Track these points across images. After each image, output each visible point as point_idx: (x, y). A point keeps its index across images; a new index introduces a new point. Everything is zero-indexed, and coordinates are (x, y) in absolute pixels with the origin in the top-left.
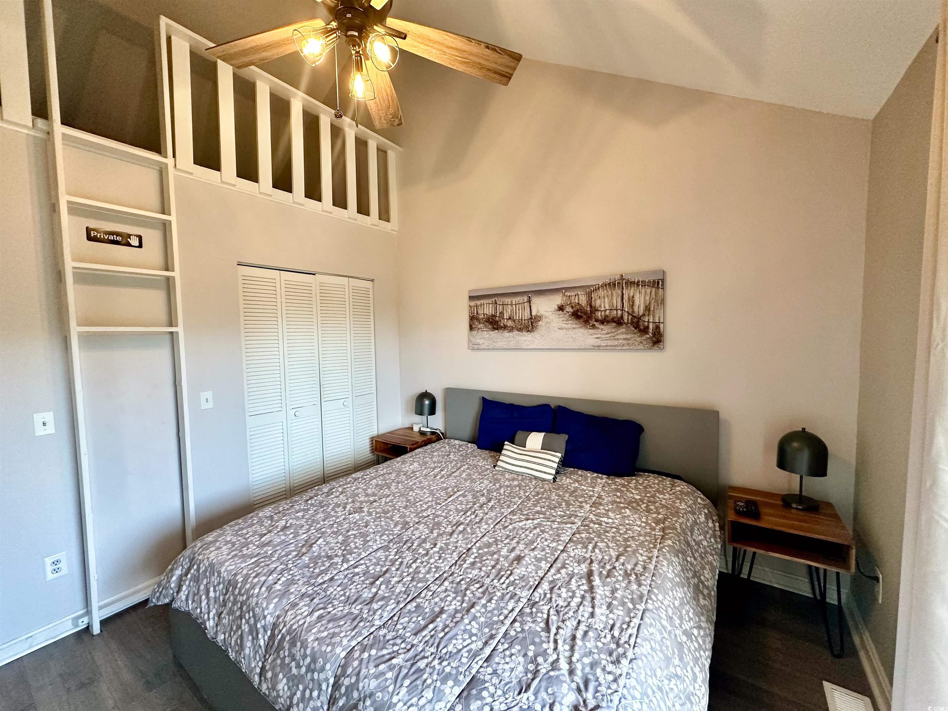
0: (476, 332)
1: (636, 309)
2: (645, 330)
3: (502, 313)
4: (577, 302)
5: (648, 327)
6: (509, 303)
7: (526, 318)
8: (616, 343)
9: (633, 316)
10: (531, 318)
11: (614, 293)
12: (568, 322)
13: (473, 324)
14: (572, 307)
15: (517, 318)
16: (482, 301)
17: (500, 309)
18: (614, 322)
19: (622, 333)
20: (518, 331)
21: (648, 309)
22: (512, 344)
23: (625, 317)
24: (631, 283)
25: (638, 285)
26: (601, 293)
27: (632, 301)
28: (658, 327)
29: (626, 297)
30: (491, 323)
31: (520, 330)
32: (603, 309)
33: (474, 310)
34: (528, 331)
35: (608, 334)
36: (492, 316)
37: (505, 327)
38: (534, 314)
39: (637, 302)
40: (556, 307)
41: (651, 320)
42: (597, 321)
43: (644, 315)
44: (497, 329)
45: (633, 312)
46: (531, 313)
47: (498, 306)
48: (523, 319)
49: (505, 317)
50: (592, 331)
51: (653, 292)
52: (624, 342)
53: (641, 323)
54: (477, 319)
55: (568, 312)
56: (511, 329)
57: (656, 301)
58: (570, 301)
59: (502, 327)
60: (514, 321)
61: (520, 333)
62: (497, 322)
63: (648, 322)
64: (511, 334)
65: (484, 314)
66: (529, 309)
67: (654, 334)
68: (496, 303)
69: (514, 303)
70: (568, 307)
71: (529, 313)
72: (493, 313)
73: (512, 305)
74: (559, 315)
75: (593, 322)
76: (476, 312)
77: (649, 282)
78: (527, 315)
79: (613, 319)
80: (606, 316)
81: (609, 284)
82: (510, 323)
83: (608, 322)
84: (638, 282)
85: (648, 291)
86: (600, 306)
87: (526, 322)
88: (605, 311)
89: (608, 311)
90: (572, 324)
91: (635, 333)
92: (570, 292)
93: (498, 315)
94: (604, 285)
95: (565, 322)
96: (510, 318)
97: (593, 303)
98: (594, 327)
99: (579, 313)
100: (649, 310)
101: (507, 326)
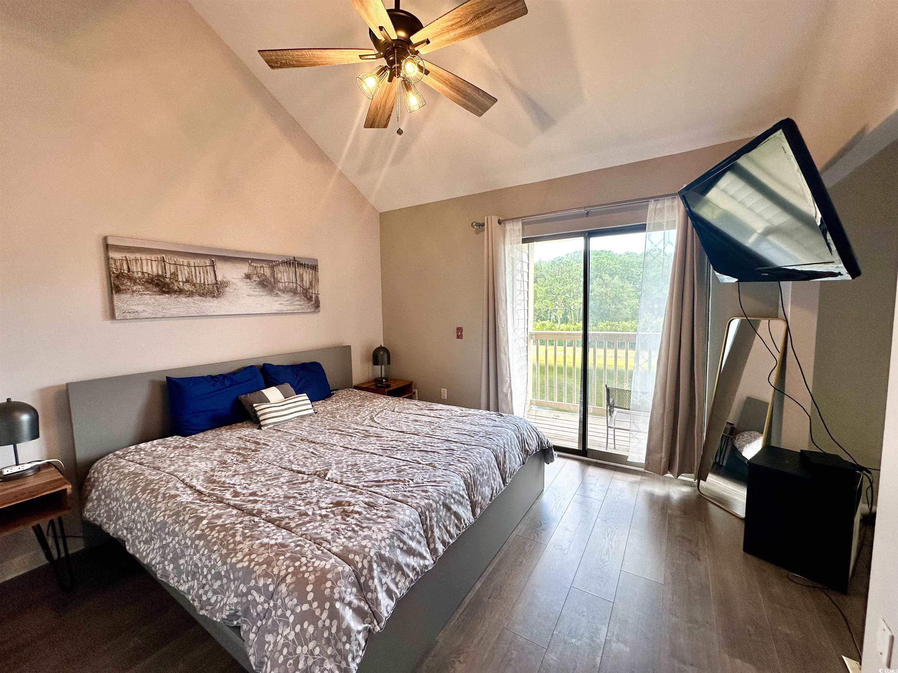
0: (128, 296)
1: (305, 284)
2: (310, 299)
3: (174, 275)
4: (262, 272)
5: (311, 297)
6: (186, 264)
7: (210, 283)
8: (293, 308)
9: (303, 289)
10: (217, 283)
11: (290, 269)
12: (255, 290)
13: (123, 284)
14: (259, 277)
15: (198, 282)
16: (138, 256)
17: (170, 269)
18: (291, 292)
19: (297, 301)
20: (200, 296)
21: (311, 283)
22: (193, 311)
23: (299, 289)
24: (300, 265)
25: (305, 267)
26: (281, 268)
27: (301, 276)
28: (317, 297)
29: (298, 274)
30: (157, 285)
31: (202, 295)
32: (283, 281)
33: (122, 265)
34: (214, 297)
35: (288, 301)
36: (158, 275)
37: (181, 291)
38: (219, 279)
39: (305, 279)
40: (244, 276)
41: (313, 292)
42: (279, 290)
43: (309, 288)
44: (168, 293)
45: (303, 285)
46: (216, 278)
47: (167, 266)
48: (206, 283)
49: (180, 279)
50: (276, 298)
51: (314, 273)
52: (299, 307)
53: (308, 294)
54: (130, 278)
55: (256, 281)
56: (191, 294)
57: (315, 279)
58: (257, 271)
59: (176, 291)
60: (194, 285)
61: (203, 298)
62: (168, 285)
63: (312, 293)
64: (190, 299)
65: (143, 273)
66: (212, 274)
67: (315, 301)
68: (164, 261)
69: (192, 264)
70: (254, 276)
71: (213, 278)
72: (160, 273)
73: (189, 266)
74: (247, 283)
75: (276, 291)
76: (125, 267)
77: (311, 265)
78: (210, 279)
79: (291, 289)
80: (286, 287)
81: (287, 262)
82: (187, 287)
83: (288, 291)
84: (305, 264)
85: (311, 272)
86: (281, 279)
87: (211, 287)
88: (285, 283)
89: (287, 283)
90: (259, 291)
91: (304, 301)
92: (256, 263)
93: (168, 275)
94: (283, 263)
95: (253, 290)
96: (187, 281)
97: (276, 275)
98: (277, 295)
99: (265, 283)
100: (312, 285)
101: (184, 289)
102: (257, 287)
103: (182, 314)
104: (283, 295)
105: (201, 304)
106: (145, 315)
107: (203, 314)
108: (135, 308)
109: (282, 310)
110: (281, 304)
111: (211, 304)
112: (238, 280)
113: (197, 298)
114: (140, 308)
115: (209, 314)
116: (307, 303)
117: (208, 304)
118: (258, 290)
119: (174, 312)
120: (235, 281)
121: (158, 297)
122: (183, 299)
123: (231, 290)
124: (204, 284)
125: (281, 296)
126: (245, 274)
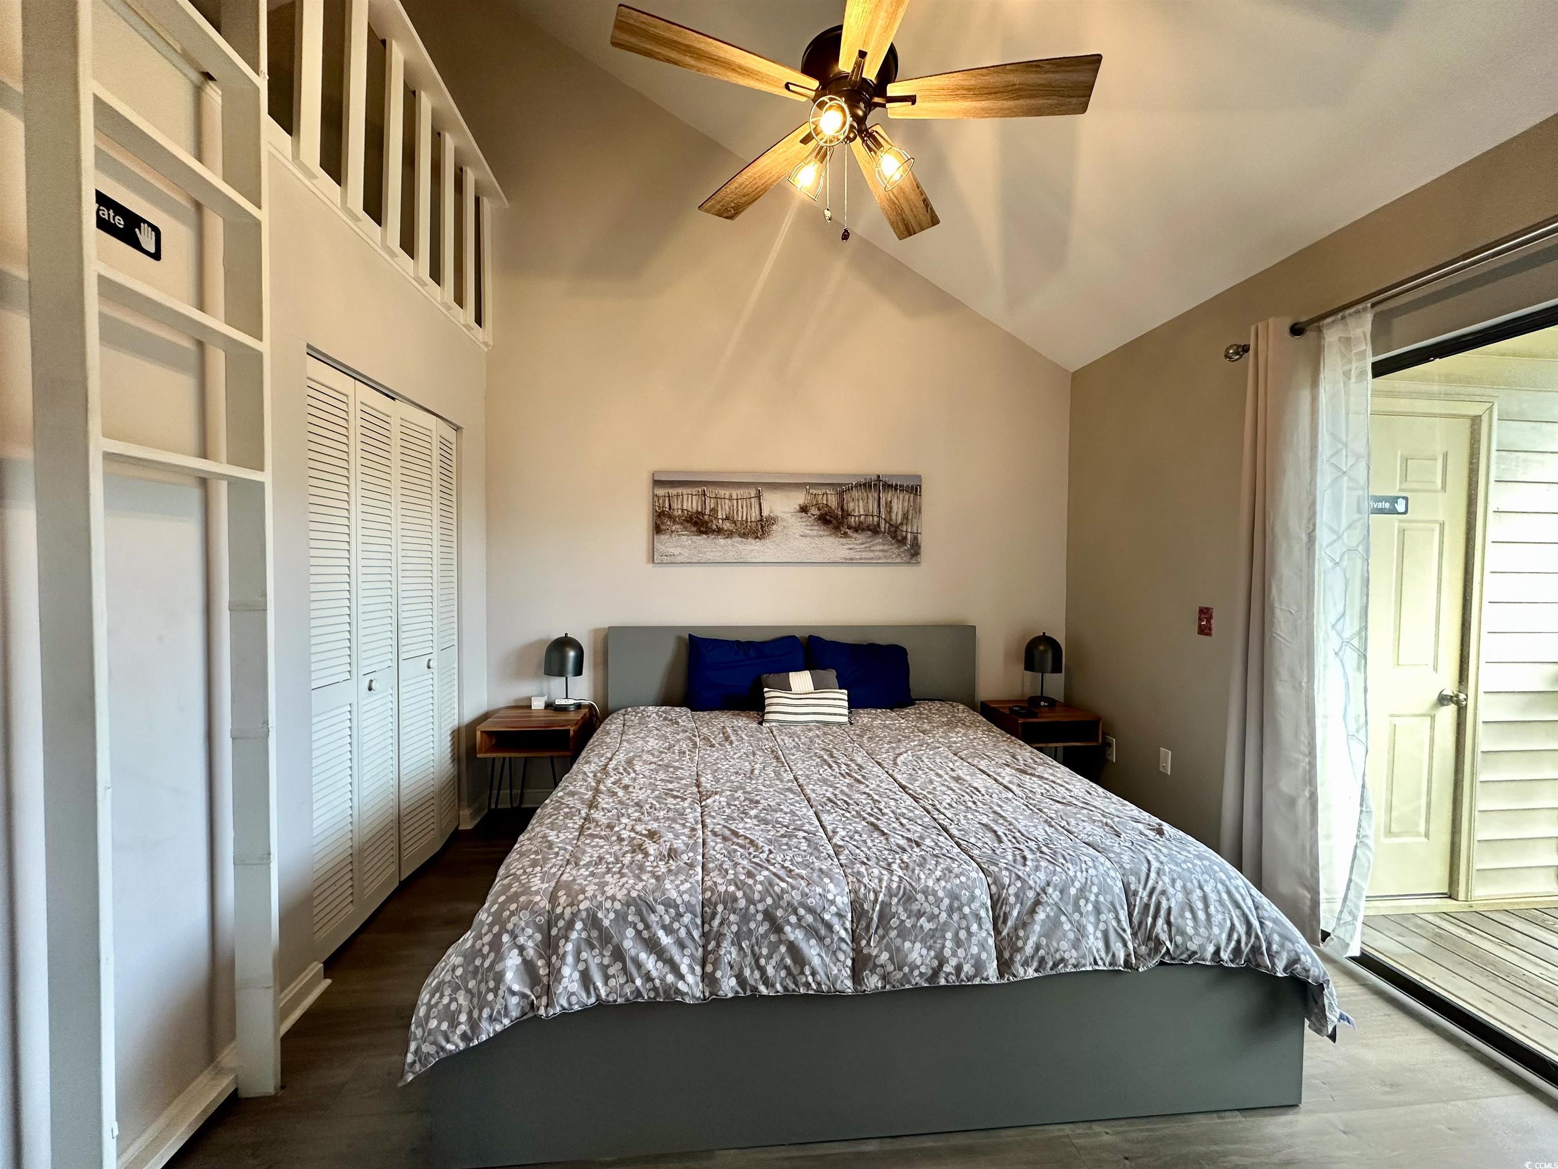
0: (667, 537)
1: (894, 517)
2: (902, 541)
3: (714, 510)
4: (825, 502)
5: (905, 538)
6: (727, 497)
7: (753, 519)
8: (871, 555)
9: (890, 524)
10: (761, 520)
11: (870, 495)
12: (813, 528)
13: (663, 523)
14: (819, 509)
15: (740, 519)
16: (680, 490)
17: (710, 504)
18: (869, 530)
19: (878, 544)
20: (741, 537)
21: (905, 516)
22: (730, 557)
23: (882, 525)
24: (888, 486)
25: (896, 489)
26: (855, 494)
27: (889, 505)
28: (915, 539)
29: (883, 502)
30: (695, 524)
31: (744, 535)
32: (856, 514)
33: (664, 502)
34: (757, 537)
35: (863, 544)
36: (698, 512)
37: (719, 531)
38: (765, 513)
39: (895, 509)
40: (798, 508)
41: (909, 530)
42: (849, 528)
43: (901, 524)
44: (706, 533)
45: (891, 519)
46: (761, 513)
47: (708, 500)
48: (749, 520)
49: (720, 516)
50: (843, 540)
51: (912, 499)
52: (880, 554)
53: (899, 533)
54: (670, 517)
55: (814, 515)
56: (730, 534)
57: (914, 509)
58: (817, 501)
59: (714, 531)
60: (735, 522)
61: (744, 540)
62: (707, 523)
63: (907, 532)
64: (729, 541)
65: (683, 510)
66: (757, 507)
67: (912, 546)
68: (705, 495)
69: (735, 497)
70: (813, 508)
71: (758, 513)
72: (700, 510)
73: (730, 499)
74: (801, 518)
75: (844, 529)
76: (667, 505)
77: (908, 486)
78: (754, 515)
79: (868, 526)
80: (861, 523)
81: (865, 484)
82: (727, 525)
83: (863, 530)
84: (896, 485)
85: (907, 497)
86: (854, 510)
87: (754, 524)
88: (860, 516)
89: (862, 517)
90: (818, 530)
91: (892, 544)
92: (816, 489)
93: (707, 512)
94: (859, 486)
95: (809, 528)
96: (727, 518)
97: (845, 506)
98: (845, 535)
99: (828, 517)
100: (907, 519)
101: (723, 529)
102: (816, 523)
103: (718, 559)
104: (855, 535)
105: (741, 547)
106: (679, 559)
107: (741, 560)
108: (671, 550)
109: (851, 559)
110: (851, 549)
111: (752, 547)
112: (789, 515)
113: (737, 539)
114: (676, 551)
115: (750, 560)
116: (896, 548)
117: (749, 547)
118: (816, 528)
119: (710, 556)
120: (785, 516)
121: (695, 538)
122: (721, 541)
123: (779, 529)
124: (747, 522)
125: (851, 537)
126: (800, 505)
